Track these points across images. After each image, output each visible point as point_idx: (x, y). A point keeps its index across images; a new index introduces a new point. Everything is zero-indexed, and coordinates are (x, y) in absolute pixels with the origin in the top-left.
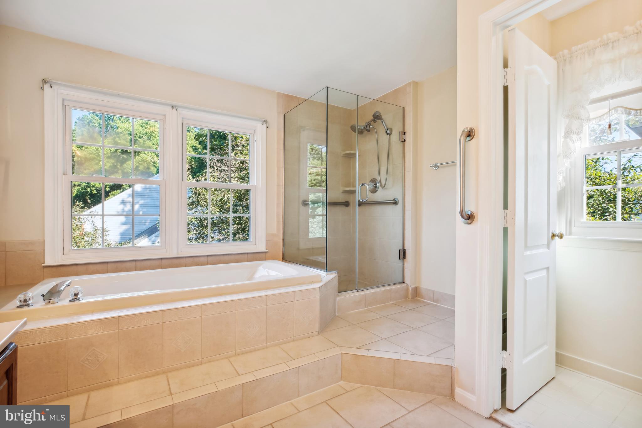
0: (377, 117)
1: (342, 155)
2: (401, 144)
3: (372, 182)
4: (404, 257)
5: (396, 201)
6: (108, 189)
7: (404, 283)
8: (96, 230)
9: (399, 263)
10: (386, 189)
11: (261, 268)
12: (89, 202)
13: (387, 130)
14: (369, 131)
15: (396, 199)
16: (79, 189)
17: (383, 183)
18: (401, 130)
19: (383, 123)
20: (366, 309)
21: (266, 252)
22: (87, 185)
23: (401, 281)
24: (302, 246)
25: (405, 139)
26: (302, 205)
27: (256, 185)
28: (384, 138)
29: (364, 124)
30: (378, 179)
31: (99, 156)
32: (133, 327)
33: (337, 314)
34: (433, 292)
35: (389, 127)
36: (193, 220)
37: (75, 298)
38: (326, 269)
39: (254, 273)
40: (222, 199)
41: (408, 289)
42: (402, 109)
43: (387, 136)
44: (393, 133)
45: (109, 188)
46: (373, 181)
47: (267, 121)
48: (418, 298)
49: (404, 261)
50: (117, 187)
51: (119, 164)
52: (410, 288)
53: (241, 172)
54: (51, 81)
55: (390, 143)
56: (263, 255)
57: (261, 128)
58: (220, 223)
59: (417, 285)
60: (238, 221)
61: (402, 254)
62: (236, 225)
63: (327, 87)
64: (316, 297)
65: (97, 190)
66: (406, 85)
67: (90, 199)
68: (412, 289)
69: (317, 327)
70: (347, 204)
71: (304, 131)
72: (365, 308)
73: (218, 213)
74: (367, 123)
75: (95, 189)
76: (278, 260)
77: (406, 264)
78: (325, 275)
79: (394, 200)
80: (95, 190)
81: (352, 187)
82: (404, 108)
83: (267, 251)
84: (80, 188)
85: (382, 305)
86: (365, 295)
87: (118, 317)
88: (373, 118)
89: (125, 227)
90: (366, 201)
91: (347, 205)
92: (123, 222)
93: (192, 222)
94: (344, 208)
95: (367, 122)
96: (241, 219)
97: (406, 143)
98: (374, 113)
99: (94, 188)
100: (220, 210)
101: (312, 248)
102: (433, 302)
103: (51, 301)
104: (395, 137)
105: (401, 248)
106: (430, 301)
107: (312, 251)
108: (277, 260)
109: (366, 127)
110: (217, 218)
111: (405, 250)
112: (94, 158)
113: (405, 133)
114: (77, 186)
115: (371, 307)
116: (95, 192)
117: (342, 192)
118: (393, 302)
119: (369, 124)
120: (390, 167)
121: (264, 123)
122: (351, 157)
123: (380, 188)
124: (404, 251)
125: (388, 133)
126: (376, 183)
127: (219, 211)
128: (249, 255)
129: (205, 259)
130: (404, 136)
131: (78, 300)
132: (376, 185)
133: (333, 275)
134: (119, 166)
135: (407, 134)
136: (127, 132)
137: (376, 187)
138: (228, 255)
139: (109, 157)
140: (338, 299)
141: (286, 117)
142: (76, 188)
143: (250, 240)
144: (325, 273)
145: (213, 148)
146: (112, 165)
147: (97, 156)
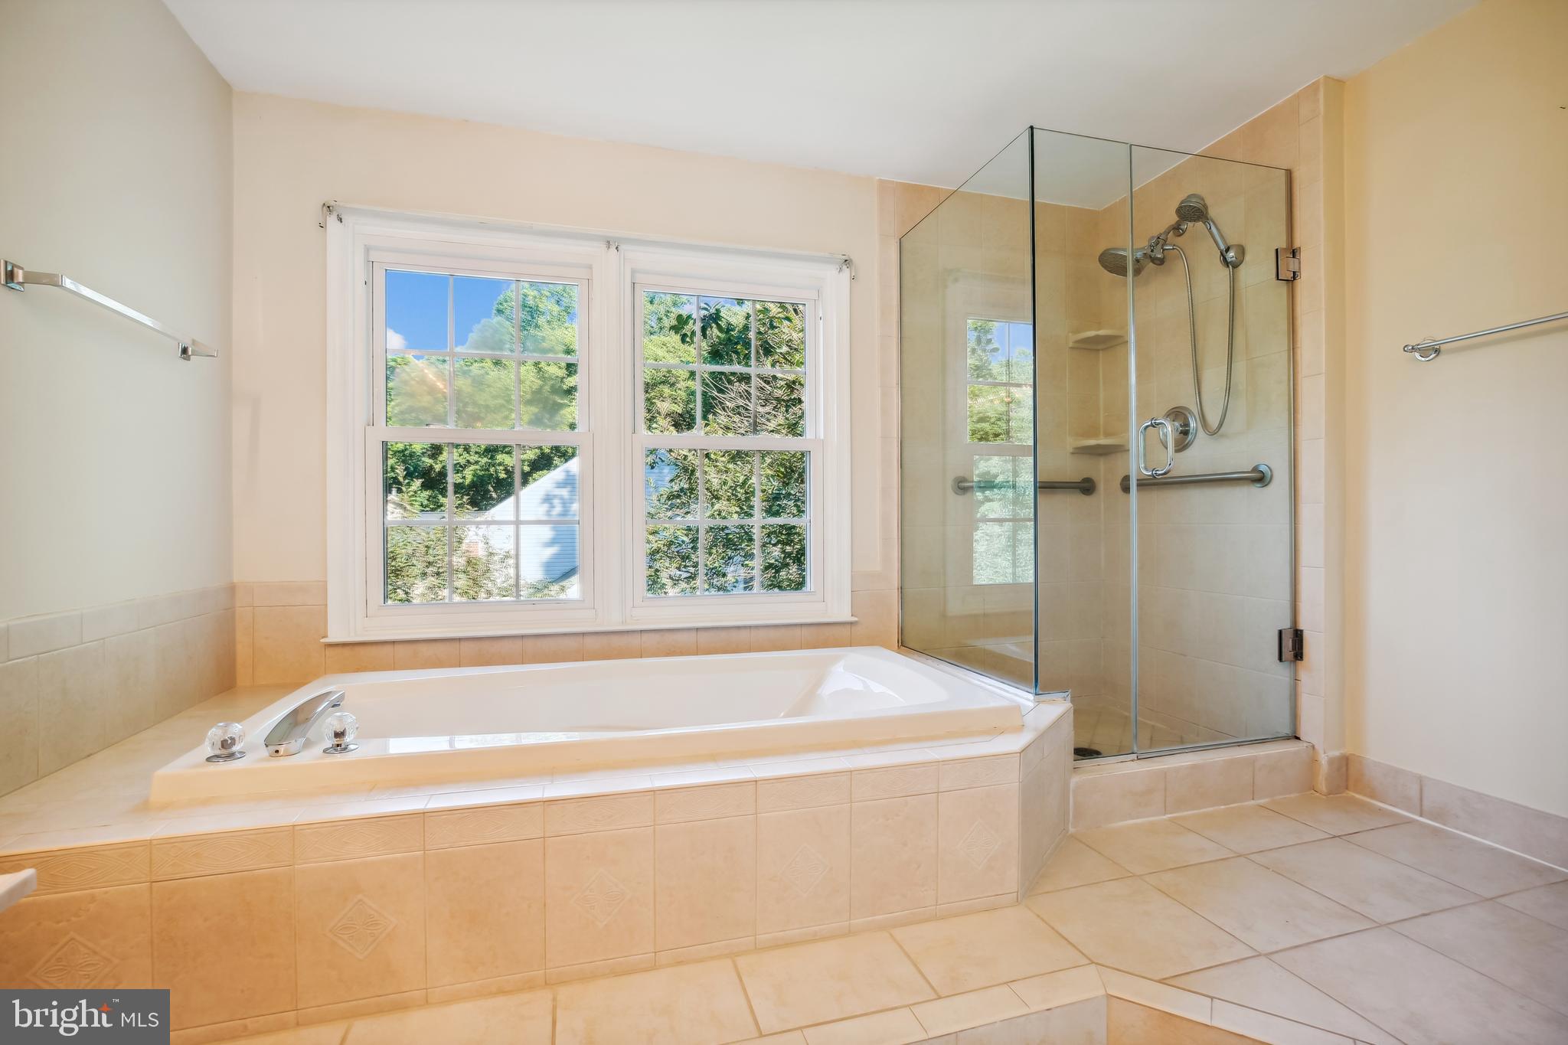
0: (1193, 212)
1: (1071, 345)
2: (1283, 288)
3: (1172, 417)
4: (1298, 655)
5: (1262, 474)
6: (527, 469)
7: (1298, 738)
8: (491, 554)
9: (1280, 673)
10: (1222, 436)
11: (839, 668)
12: (494, 495)
13: (1228, 250)
14: (1161, 262)
15: (1263, 468)
16: (475, 470)
17: (1213, 420)
18: (1282, 243)
19: (1213, 228)
20: (1171, 820)
21: (851, 623)
22: (490, 461)
23: (1286, 730)
24: (956, 607)
25: (1294, 272)
26: (953, 493)
27: (822, 437)
28: (1214, 279)
29: (1143, 243)
30: (1195, 410)
31: (509, 401)
32: (462, 844)
33: (1072, 830)
34: (1421, 781)
35: (1232, 240)
36: (679, 533)
37: (338, 745)
38: (1036, 686)
39: (819, 682)
40: (744, 483)
41: (1314, 761)
42: (1282, 177)
43: (1224, 273)
44: (1248, 258)
45: (528, 466)
46: (1178, 414)
47: (851, 260)
48: (1352, 794)
49: (1296, 666)
50: (543, 462)
51: (547, 416)
52: (1323, 759)
53: (787, 411)
54: (339, 206)
55: (1236, 293)
56: (845, 632)
57: (836, 282)
58: (743, 541)
59: (1347, 750)
60: (785, 535)
61: (1288, 643)
62: (780, 546)
63: (1032, 128)
64: (1011, 782)
65: (507, 471)
66: (1297, 96)
67: (495, 491)
68: (1331, 761)
69: (1012, 877)
70: (1087, 487)
71: (956, 280)
72: (1165, 814)
73: (735, 516)
74: (1153, 237)
75: (504, 470)
76: (885, 645)
77: (1303, 676)
78: (1031, 705)
79: (1255, 469)
80: (504, 472)
81: (1102, 437)
82: (1289, 174)
83: (856, 619)
84: (478, 467)
85: (1223, 807)
86: (1164, 774)
87: (424, 813)
88: (1176, 218)
89: (551, 551)
90: (1165, 473)
91: (1088, 490)
92: (547, 541)
93: (676, 538)
94: (1077, 500)
95: (1156, 234)
96: (790, 530)
97: (1301, 284)
98: (1182, 203)
99: (501, 468)
100: (741, 509)
101: (985, 615)
102: (1421, 816)
103: (282, 749)
104: (1257, 272)
105: (1286, 624)
106: (1408, 810)
107: (984, 624)
108: (882, 646)
109: (1152, 251)
110: (737, 528)
111: (1302, 631)
112: (502, 406)
113: (1294, 253)
114: (473, 464)
115: (1186, 813)
116: (503, 475)
117: (1071, 451)
118: (1262, 801)
119: (1159, 241)
120: (1240, 366)
121: (845, 267)
122: (1098, 350)
123: (1201, 433)
124: (1298, 636)
125: (1229, 260)
126: (1186, 419)
127: (739, 510)
128: (805, 631)
129: (690, 638)
130: (1293, 264)
131: (345, 749)
132: (1187, 425)
133: (1056, 708)
134: (546, 421)
135: (1304, 255)
136: (562, 348)
137: (1185, 433)
138: (750, 627)
139: (529, 402)
140: (1075, 780)
141: (903, 244)
142: (471, 468)
143: (808, 589)
144: (1031, 697)
145: (718, 351)
146: (533, 417)
147: (507, 401)
